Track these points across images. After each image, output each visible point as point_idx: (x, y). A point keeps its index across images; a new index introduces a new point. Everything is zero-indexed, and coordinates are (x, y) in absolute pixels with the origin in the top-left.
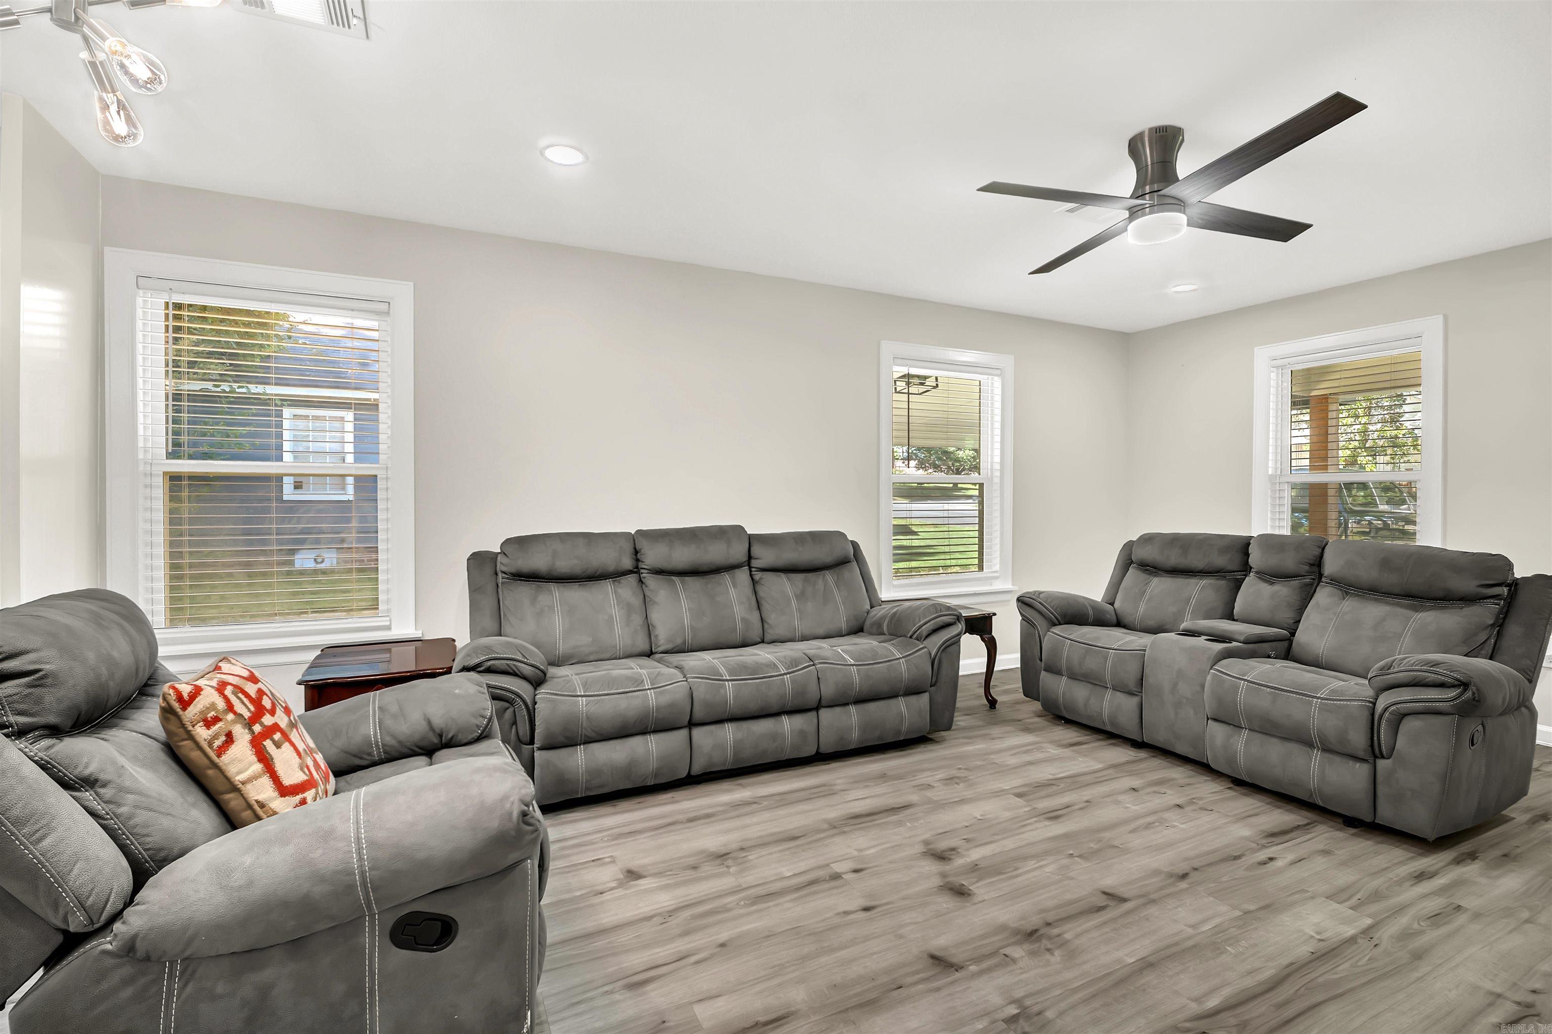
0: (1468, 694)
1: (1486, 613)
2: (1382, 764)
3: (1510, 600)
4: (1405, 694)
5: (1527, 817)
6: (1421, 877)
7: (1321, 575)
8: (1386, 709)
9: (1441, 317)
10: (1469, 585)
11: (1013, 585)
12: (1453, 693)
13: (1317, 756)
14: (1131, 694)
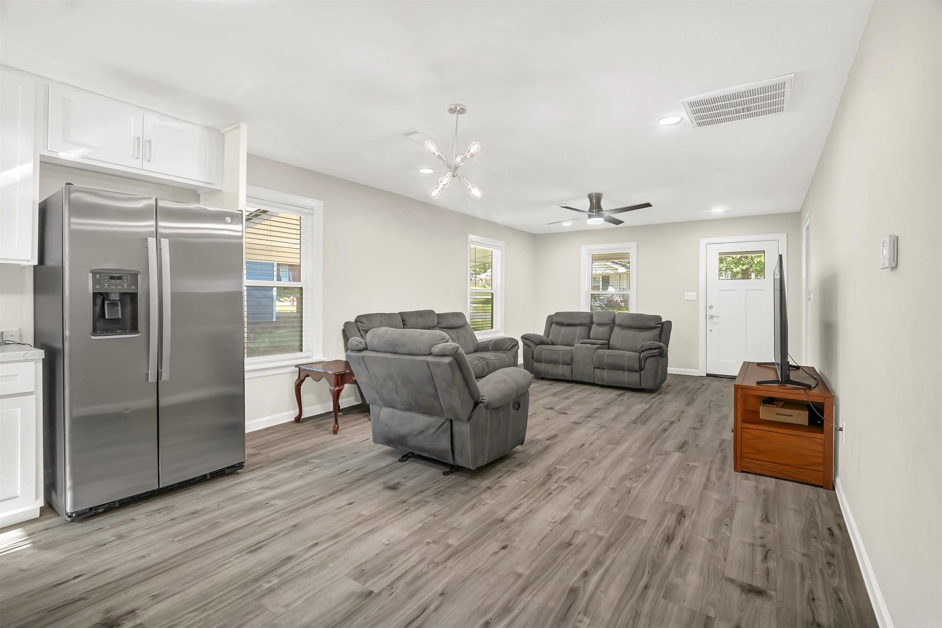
0: (661, 350)
1: (657, 331)
2: (642, 372)
3: (662, 328)
4: (647, 352)
5: (666, 386)
6: (653, 398)
7: (614, 324)
8: (643, 357)
9: (636, 243)
10: (652, 324)
11: (504, 334)
12: (657, 350)
13: (626, 373)
14: (568, 365)
